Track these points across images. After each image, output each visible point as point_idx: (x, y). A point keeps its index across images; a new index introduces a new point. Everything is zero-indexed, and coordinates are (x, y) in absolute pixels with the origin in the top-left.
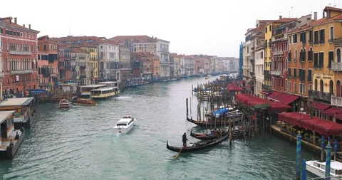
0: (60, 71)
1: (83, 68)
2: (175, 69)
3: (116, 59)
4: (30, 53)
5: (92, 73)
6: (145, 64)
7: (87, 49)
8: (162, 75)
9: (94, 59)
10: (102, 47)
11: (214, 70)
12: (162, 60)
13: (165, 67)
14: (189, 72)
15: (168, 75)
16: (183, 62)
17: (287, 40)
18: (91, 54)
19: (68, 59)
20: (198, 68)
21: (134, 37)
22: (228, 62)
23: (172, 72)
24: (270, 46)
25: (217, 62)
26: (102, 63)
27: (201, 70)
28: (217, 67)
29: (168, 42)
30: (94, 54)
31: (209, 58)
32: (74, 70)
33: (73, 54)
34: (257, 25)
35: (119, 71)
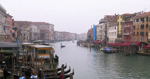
0: (17, 35)
1: (25, 34)
2: (56, 37)
3: (36, 31)
4: (10, 26)
5: (27, 37)
6: (46, 34)
7: (26, 26)
8: (52, 39)
9: (28, 31)
10: (31, 26)
11: (69, 38)
12: (52, 33)
13: (53, 36)
14: (61, 39)
15: (53, 39)
16: (59, 34)
17: (132, 21)
18: (27, 28)
19: (20, 30)
20: (64, 37)
21: (39, 23)
22: (74, 35)
23: (55, 39)
24: (121, 24)
25: (70, 35)
26: (31, 33)
27: (65, 38)
28: (71, 37)
29: (54, 25)
30: (28, 29)
31: (68, 33)
32: (22, 35)
33: (22, 28)
34: (105, 18)
35: (37, 37)
